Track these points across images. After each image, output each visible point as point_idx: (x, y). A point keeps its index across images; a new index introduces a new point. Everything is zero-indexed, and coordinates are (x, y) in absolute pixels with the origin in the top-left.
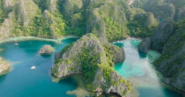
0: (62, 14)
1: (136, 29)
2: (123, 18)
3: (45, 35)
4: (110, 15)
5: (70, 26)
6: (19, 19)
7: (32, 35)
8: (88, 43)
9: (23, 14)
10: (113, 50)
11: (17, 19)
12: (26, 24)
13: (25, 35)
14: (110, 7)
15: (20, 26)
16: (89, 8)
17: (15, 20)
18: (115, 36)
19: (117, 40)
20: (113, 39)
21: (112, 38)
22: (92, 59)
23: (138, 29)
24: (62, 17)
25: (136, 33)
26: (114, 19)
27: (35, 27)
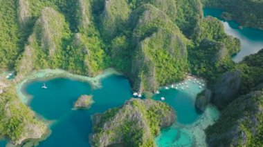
0: (99, 30)
1: (199, 65)
2: (182, 50)
3: (78, 71)
4: (165, 47)
5: (111, 55)
6: (43, 45)
7: (61, 67)
8: (131, 116)
9: (47, 38)
10: (160, 113)
11: (40, 45)
12: (52, 51)
13: (51, 68)
14: (165, 36)
15: (45, 55)
16: (136, 32)
17: (37, 46)
18: (169, 78)
19: (171, 83)
20: (166, 82)
21: (164, 81)
22: (134, 134)
23: (202, 65)
24: (99, 35)
25: (198, 73)
26: (170, 52)
27: (63, 57)
